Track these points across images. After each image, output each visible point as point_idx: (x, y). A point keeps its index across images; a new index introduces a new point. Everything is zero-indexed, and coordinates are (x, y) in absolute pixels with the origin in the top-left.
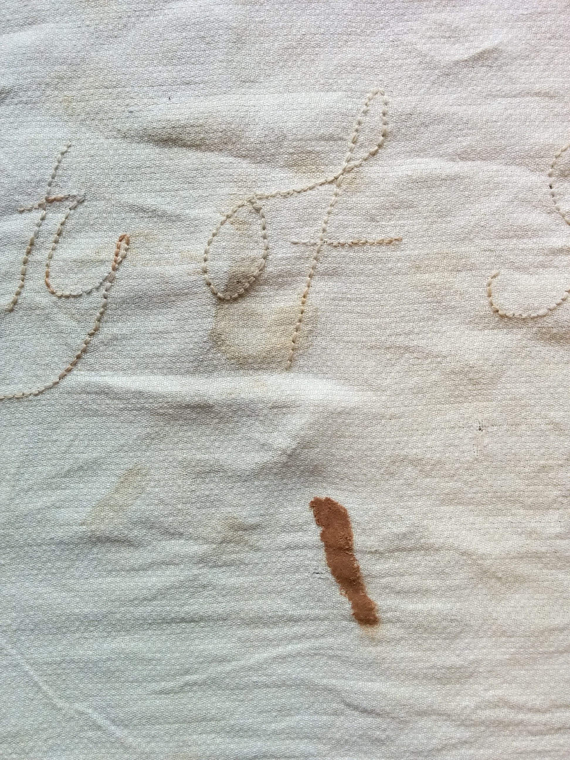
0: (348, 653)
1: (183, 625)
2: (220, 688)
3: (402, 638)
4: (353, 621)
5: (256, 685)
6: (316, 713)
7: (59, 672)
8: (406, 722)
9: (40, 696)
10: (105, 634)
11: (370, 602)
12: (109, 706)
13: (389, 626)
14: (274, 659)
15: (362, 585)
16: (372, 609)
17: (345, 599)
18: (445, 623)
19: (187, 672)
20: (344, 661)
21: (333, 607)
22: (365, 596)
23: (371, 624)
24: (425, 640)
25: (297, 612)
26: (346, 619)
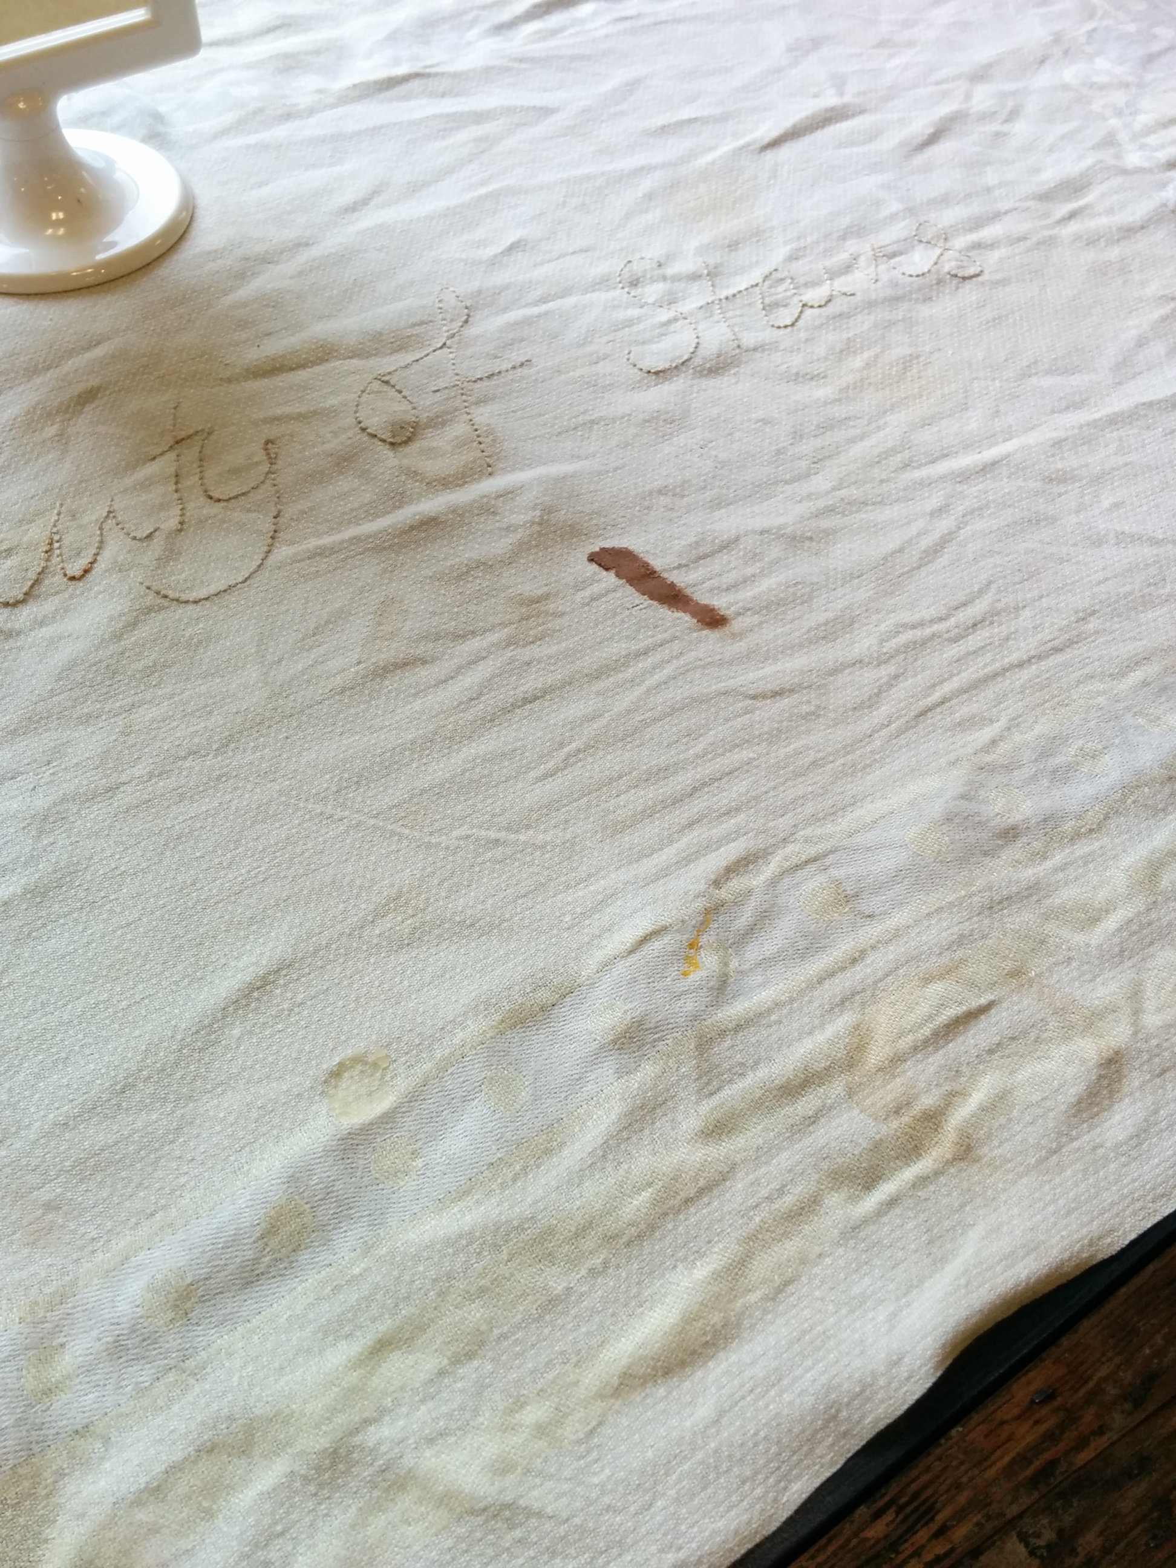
0: (718, 657)
1: (528, 706)
2: (608, 745)
3: (761, 623)
4: (702, 629)
5: (646, 724)
6: (727, 720)
7: (414, 809)
8: (825, 685)
9: (405, 843)
10: (446, 751)
11: (706, 606)
12: (493, 816)
13: (740, 618)
14: (648, 691)
15: (687, 596)
16: (713, 610)
17: (680, 614)
18: (791, 590)
19: (562, 745)
20: (721, 664)
21: (674, 626)
22: (698, 604)
23: (721, 625)
24: (784, 613)
25: (641, 645)
26: (695, 631)
